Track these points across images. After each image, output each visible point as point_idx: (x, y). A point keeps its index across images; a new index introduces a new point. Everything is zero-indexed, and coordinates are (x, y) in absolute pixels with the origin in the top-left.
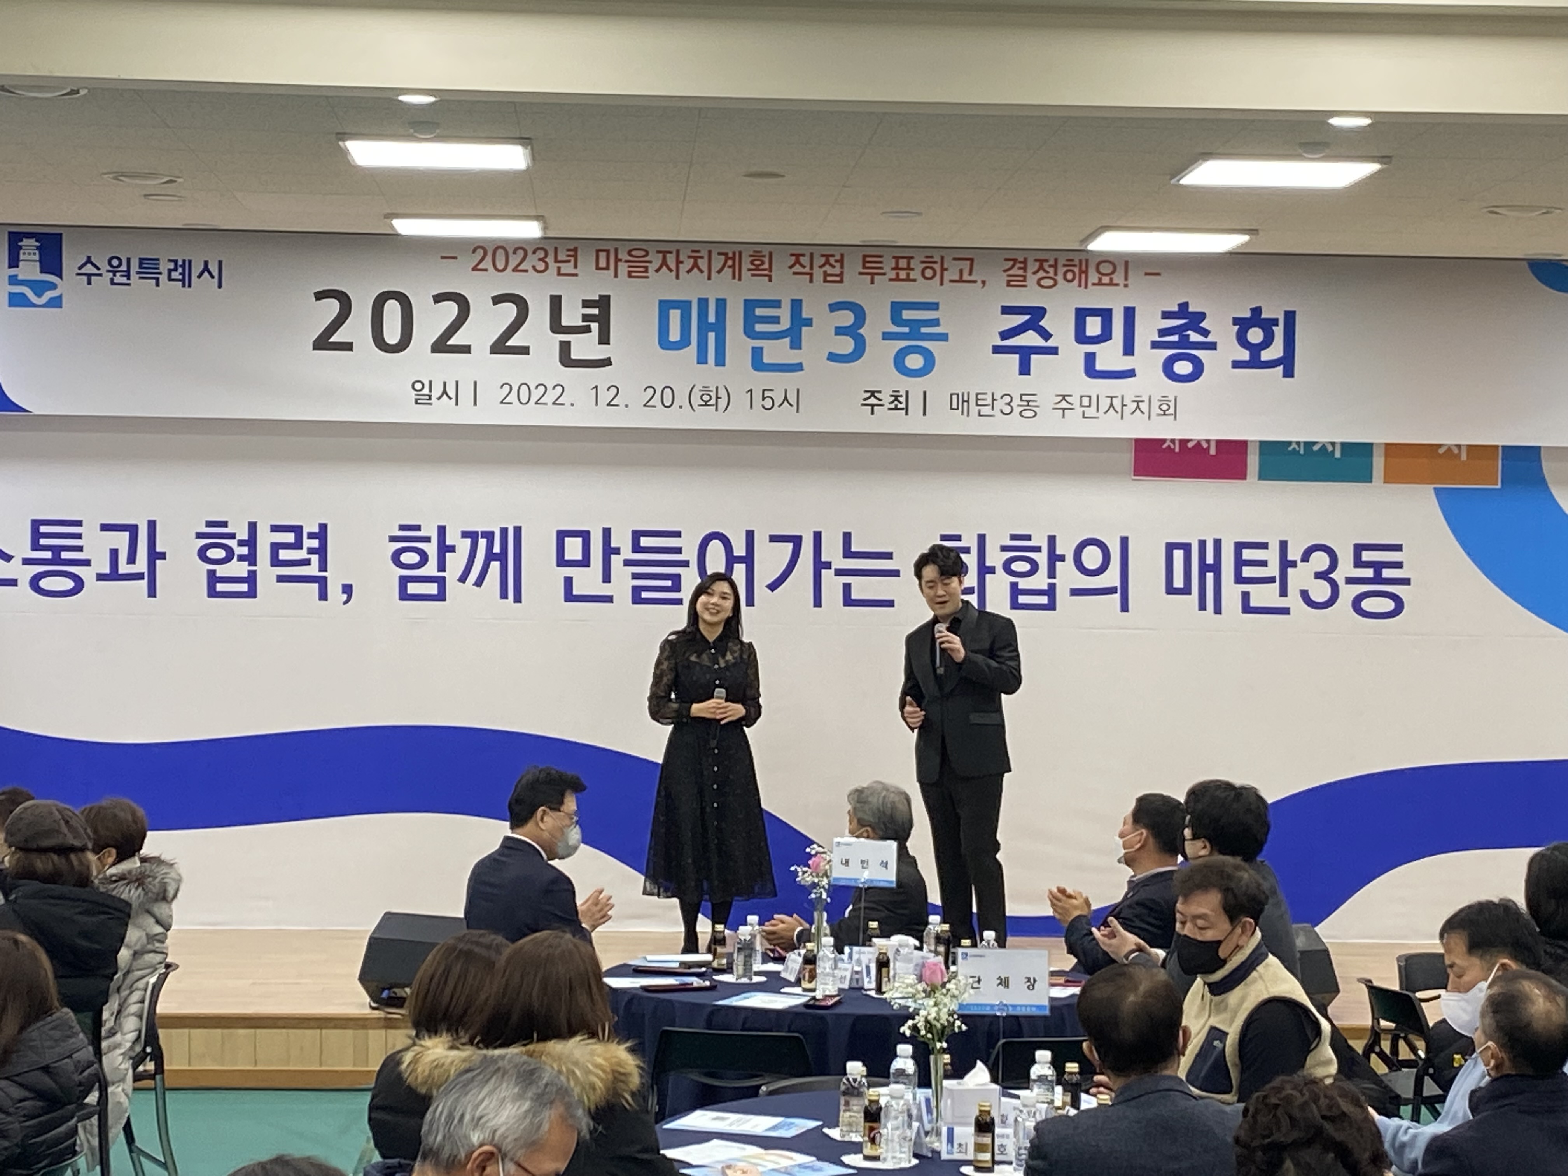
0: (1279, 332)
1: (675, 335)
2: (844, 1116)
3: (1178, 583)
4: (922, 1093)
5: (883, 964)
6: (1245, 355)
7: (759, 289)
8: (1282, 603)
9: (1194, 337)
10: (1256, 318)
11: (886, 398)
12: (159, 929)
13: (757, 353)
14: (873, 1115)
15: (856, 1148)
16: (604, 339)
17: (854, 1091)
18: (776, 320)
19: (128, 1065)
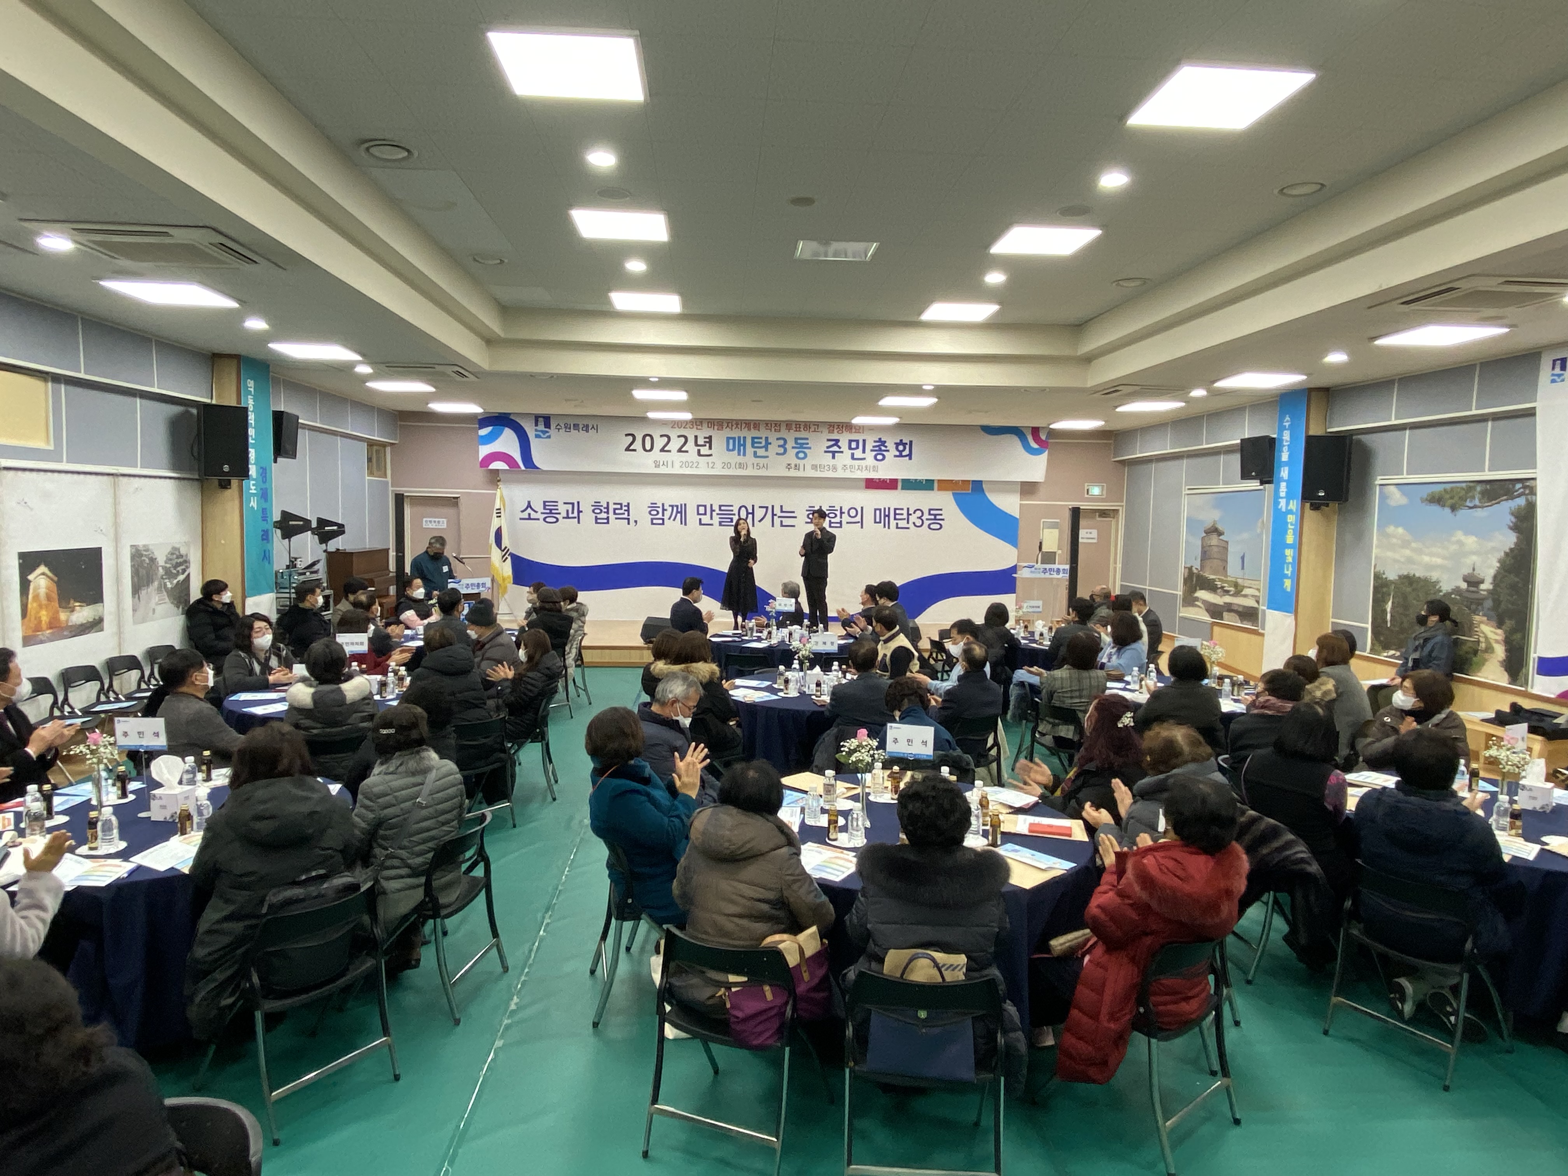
0: (908, 447)
1: (731, 447)
2: (778, 681)
3: (878, 520)
4: (801, 674)
5: (790, 634)
6: (898, 453)
7: (755, 433)
8: (907, 526)
9: (883, 448)
10: (901, 442)
11: (793, 466)
12: (582, 624)
13: (755, 453)
14: (787, 681)
15: (781, 690)
16: (710, 448)
17: (781, 674)
18: (761, 443)
19: (573, 663)
